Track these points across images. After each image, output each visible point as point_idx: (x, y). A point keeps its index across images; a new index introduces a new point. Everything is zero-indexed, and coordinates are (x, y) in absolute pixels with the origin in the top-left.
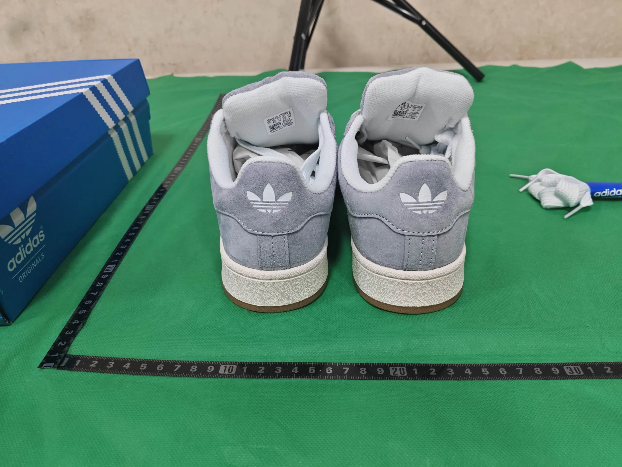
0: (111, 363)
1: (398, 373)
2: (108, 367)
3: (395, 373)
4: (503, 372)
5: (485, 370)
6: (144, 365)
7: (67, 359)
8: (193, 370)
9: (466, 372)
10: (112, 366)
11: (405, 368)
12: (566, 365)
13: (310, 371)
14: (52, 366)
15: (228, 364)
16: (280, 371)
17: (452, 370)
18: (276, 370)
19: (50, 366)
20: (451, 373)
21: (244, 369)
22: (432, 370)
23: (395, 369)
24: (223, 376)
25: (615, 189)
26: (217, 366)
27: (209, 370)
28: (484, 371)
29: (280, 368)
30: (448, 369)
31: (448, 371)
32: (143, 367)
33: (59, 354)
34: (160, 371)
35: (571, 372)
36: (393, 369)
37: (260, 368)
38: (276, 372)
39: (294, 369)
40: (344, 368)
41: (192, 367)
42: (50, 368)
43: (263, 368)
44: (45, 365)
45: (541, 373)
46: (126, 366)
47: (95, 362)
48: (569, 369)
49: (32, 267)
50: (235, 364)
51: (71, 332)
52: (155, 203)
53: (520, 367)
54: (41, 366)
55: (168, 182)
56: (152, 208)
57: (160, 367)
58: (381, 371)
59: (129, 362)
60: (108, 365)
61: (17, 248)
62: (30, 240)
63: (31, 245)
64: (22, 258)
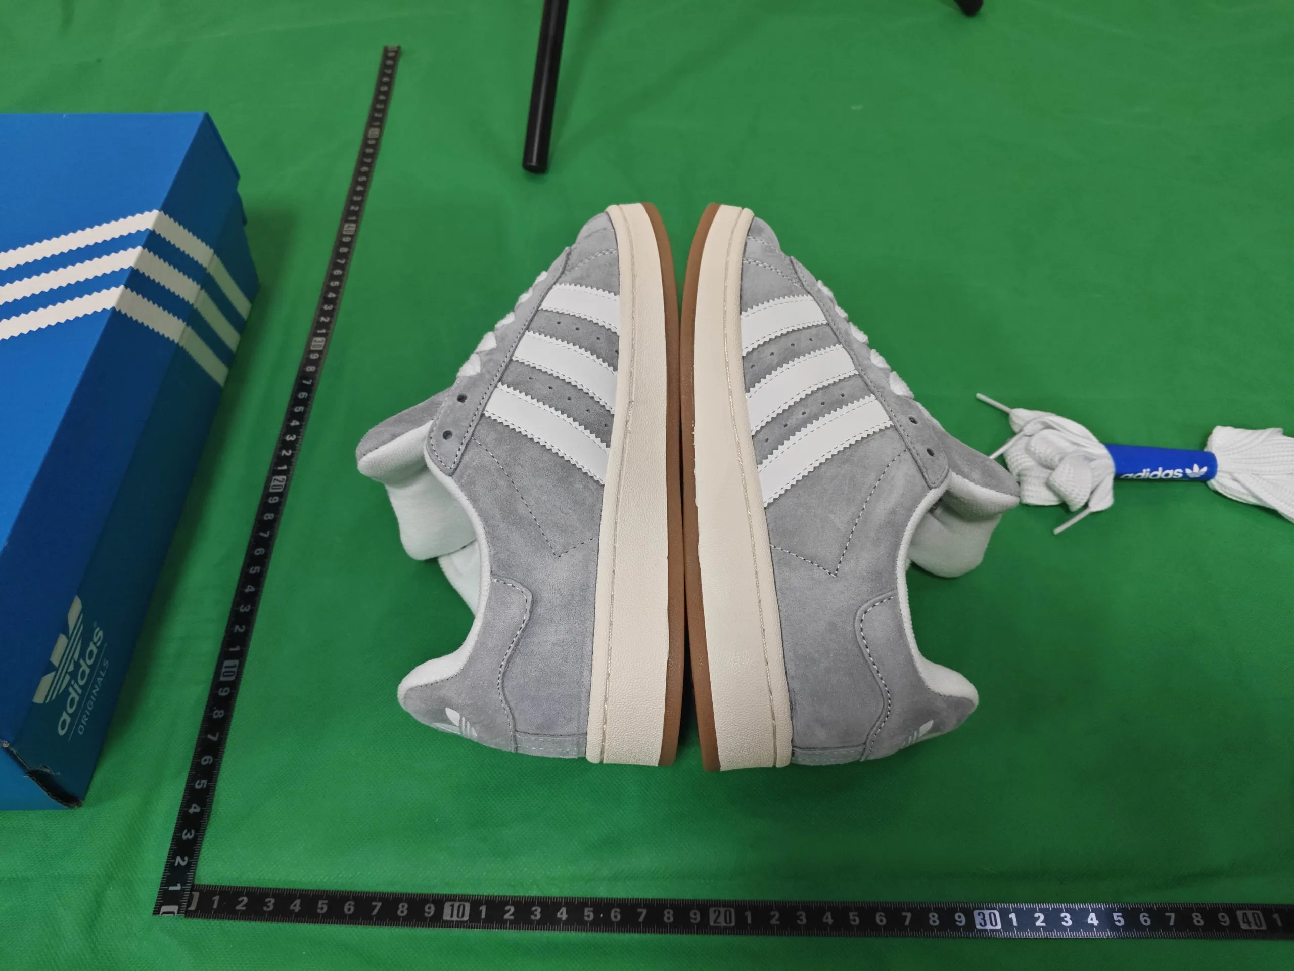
1: (722, 921)
2: (265, 909)
3: (718, 921)
5: (854, 916)
6: (323, 904)
7: (196, 895)
8: (402, 911)
9: (824, 920)
10: (272, 907)
11: (733, 911)
12: (977, 910)
13: (586, 916)
14: (176, 910)
15: (455, 901)
16: (539, 917)
18: (532, 913)
19: (173, 913)
20: (802, 921)
21: (481, 911)
22: (775, 915)
23: (717, 913)
24: (449, 924)
25: (1160, 469)
26: (439, 901)
27: (426, 912)
29: (539, 910)
30: (798, 913)
31: (798, 917)
32: (322, 908)
34: (350, 915)
35: (983, 924)
36: (715, 912)
37: (507, 908)
38: (532, 917)
39: (560, 912)
40: (639, 910)
41: (400, 906)
42: (173, 915)
43: (512, 909)
44: (164, 909)
45: (937, 923)
46: (295, 906)
47: (243, 901)
48: (981, 916)
49: (94, 696)
50: (467, 901)
51: (191, 834)
52: (285, 467)
53: (909, 910)
54: (157, 911)
55: (303, 395)
56: (283, 484)
57: (349, 908)
58: (695, 917)
59: (299, 898)
60: (266, 904)
61: (66, 693)
62: (82, 662)
63: (84, 667)
64: (77, 698)
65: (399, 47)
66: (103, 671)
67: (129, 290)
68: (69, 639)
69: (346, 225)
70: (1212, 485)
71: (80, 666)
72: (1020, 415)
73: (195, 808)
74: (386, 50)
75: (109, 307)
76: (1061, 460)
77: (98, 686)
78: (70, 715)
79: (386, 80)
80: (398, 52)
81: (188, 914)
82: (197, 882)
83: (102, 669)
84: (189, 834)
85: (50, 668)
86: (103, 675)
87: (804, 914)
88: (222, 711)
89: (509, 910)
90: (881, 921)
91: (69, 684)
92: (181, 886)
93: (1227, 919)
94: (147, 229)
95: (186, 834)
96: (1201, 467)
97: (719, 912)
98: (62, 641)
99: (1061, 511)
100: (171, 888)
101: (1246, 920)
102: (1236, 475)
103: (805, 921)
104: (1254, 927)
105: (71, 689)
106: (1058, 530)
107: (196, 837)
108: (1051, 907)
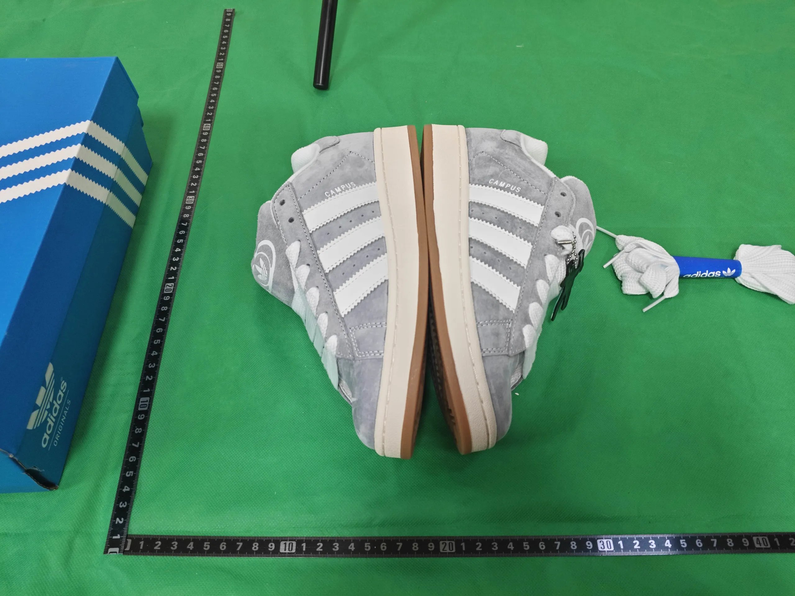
2: (172, 548)
3: (445, 549)
6: (207, 544)
7: (130, 541)
8: (255, 548)
10: (176, 547)
11: (454, 542)
13: (366, 548)
15: (287, 540)
16: (338, 549)
18: (333, 547)
19: (116, 552)
21: (303, 546)
25: (707, 271)
26: (277, 541)
27: (270, 548)
29: (338, 544)
34: (223, 551)
35: (603, 548)
36: (443, 543)
37: (318, 544)
40: (398, 544)
41: (254, 545)
42: (116, 554)
43: (321, 545)
44: (111, 550)
45: (576, 547)
46: (190, 546)
47: (158, 544)
49: (62, 422)
50: (294, 540)
51: (125, 504)
52: (173, 278)
54: (106, 552)
55: (182, 232)
56: (172, 288)
57: (223, 546)
58: (431, 547)
59: (192, 541)
60: (172, 546)
61: (46, 422)
62: (54, 402)
63: (56, 405)
64: (52, 424)
65: (234, 10)
66: (67, 407)
67: (74, 171)
68: (46, 389)
69: (205, 125)
70: (738, 280)
71: (54, 405)
72: (622, 239)
73: (126, 488)
74: (226, 12)
75: (62, 183)
76: (647, 267)
77: (65, 416)
78: (48, 435)
79: (226, 31)
80: (233, 13)
81: (125, 553)
82: (129, 533)
83: (67, 405)
84: (123, 504)
85: (36, 407)
86: (68, 409)
87: (496, 544)
88: (141, 429)
89: (320, 545)
90: (542, 547)
91: (47, 416)
92: (120, 536)
93: (747, 542)
94: (83, 132)
95: (122, 505)
96: (731, 270)
98: (43, 390)
99: (647, 298)
100: (114, 537)
101: (758, 543)
102: (753, 274)
103: (497, 548)
104: (763, 546)
105: (48, 419)
106: (645, 310)
107: (128, 506)
108: (643, 536)
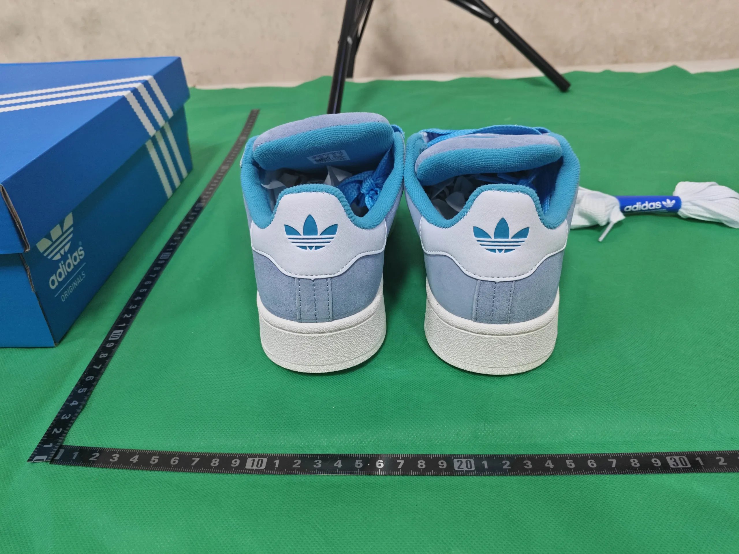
0: (115, 456)
1: (464, 467)
4: (592, 465)
5: (569, 462)
9: (546, 465)
12: (669, 456)
14: (45, 459)
17: (530, 462)
20: (528, 466)
22: (506, 463)
23: (460, 462)
24: (251, 472)
28: (569, 464)
30: (525, 462)
31: (525, 464)
32: (154, 461)
33: (53, 444)
38: (315, 466)
39: (337, 463)
48: (673, 460)
53: (613, 458)
97: (462, 462)
